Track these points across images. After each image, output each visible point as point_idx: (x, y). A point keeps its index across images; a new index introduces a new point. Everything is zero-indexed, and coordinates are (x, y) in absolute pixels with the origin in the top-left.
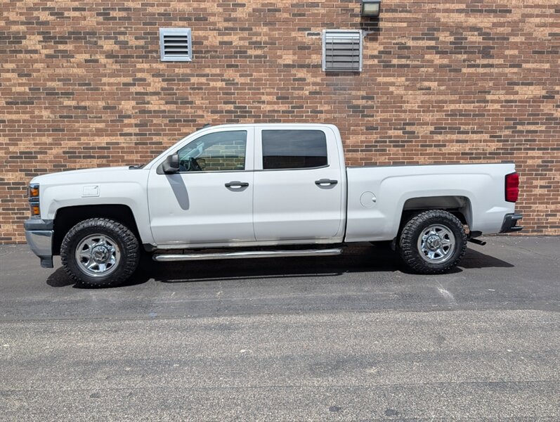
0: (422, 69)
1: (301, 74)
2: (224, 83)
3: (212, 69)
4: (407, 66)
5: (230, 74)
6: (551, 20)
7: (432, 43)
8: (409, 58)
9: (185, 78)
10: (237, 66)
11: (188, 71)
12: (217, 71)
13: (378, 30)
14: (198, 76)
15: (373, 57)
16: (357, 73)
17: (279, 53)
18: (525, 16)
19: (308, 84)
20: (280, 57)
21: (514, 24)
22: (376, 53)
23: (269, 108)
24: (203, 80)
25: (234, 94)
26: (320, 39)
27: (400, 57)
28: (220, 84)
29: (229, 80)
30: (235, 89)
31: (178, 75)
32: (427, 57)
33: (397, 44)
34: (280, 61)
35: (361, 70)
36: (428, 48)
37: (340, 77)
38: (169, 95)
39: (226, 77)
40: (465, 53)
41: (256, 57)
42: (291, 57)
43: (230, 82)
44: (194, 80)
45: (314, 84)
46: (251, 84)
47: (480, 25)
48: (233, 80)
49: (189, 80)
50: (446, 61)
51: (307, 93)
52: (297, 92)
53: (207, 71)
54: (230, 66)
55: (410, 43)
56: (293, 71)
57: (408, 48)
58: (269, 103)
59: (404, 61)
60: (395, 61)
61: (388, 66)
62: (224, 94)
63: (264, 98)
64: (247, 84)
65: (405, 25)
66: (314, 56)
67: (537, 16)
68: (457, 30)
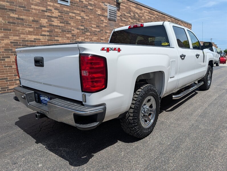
0: (128, 23)
1: (103, 18)
2: (81, 18)
3: (77, 11)
4: (125, 21)
5: (82, 14)
6: (148, 14)
7: (130, 15)
8: (125, 18)
9: (67, 13)
10: (84, 12)
11: (68, 10)
12: (78, 12)
13: (120, 8)
14: (72, 13)
15: (119, 16)
16: (115, 21)
17: (97, 9)
18: (145, 12)
19: (104, 23)
20: (97, 11)
21: (143, 14)
22: (119, 15)
23: (94, 29)
24: (74, 15)
25: (84, 22)
26: (107, 7)
27: (124, 18)
28: (79, 18)
29: (82, 17)
30: (84, 21)
31: (65, 11)
32: (129, 19)
33: (123, 14)
34: (97, 13)
35: (116, 20)
36: (129, 16)
37: (112, 22)
38: (61, 19)
39: (81, 15)
40: (136, 20)
41: (91, 9)
42: (100, 12)
43: (83, 18)
44: (70, 14)
45: (106, 23)
46: (89, 20)
47: (138, 12)
48: (84, 17)
49: (69, 14)
50: (132, 21)
51: (104, 25)
52: (101, 25)
53: (75, 11)
54: (83, 11)
55: (126, 14)
56: (101, 17)
57: (125, 15)
58: (94, 28)
59: (125, 19)
60: (123, 19)
61: (122, 20)
62: (81, 22)
63: (93, 26)
64: (88, 19)
65: (125, 8)
66: (106, 13)
67: (146, 13)
68: (134, 13)
